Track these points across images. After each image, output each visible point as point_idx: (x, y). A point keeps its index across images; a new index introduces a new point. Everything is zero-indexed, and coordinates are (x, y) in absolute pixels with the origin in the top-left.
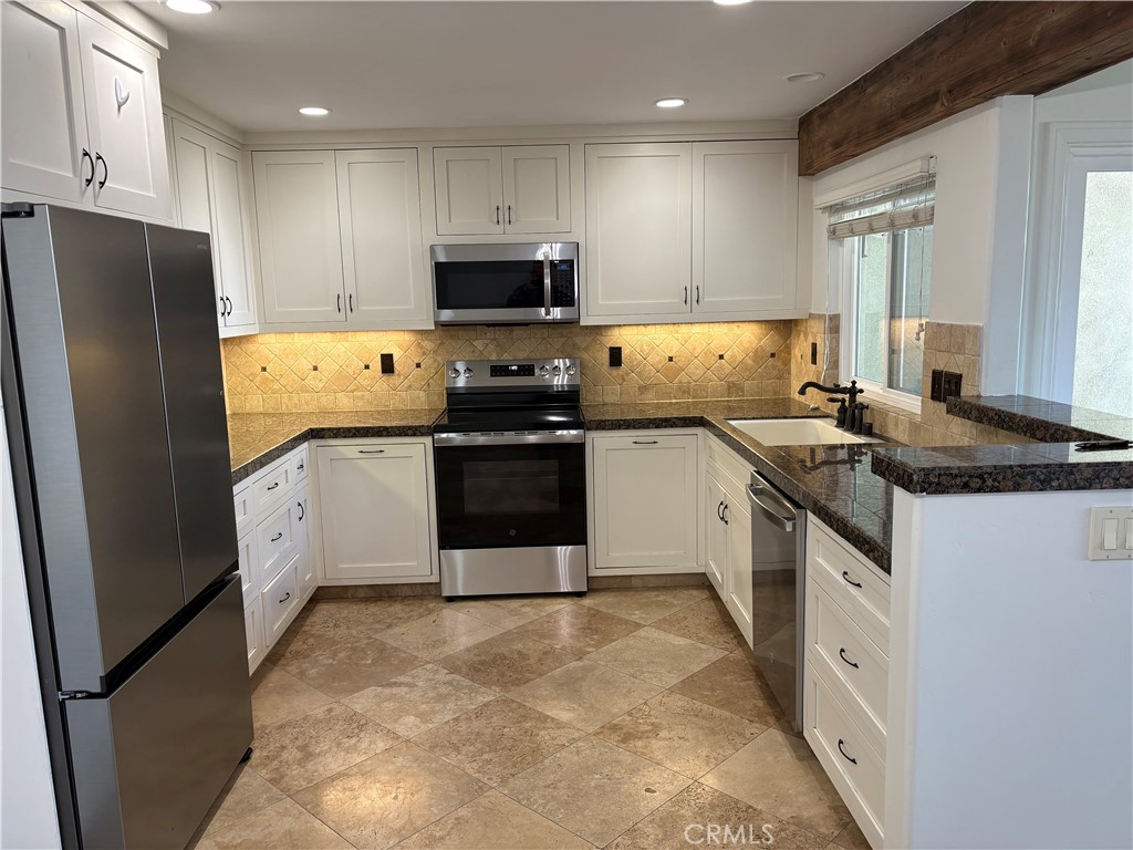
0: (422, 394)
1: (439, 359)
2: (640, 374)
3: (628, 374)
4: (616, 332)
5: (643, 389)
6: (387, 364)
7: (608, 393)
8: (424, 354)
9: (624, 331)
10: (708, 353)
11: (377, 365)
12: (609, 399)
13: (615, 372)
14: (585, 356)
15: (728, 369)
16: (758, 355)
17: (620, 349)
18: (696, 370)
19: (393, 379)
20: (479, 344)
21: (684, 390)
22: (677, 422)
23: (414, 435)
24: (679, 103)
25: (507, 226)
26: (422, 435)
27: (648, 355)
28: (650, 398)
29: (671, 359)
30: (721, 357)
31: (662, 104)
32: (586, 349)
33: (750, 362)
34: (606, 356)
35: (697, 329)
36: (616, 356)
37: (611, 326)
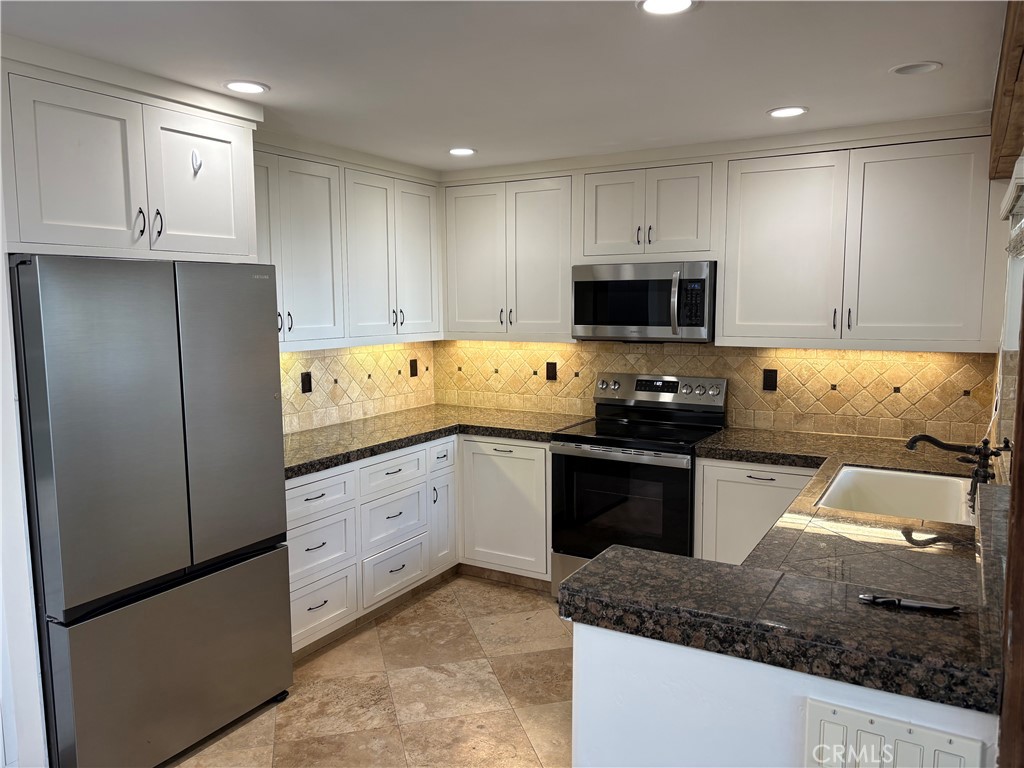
0: (578, 401)
1: (594, 370)
2: (797, 401)
3: (783, 400)
4: (772, 354)
5: (800, 418)
6: (551, 371)
7: (758, 416)
8: (582, 364)
9: (780, 353)
10: (879, 384)
11: (543, 372)
12: (761, 424)
13: (769, 396)
14: (737, 377)
15: (905, 404)
16: (945, 391)
17: (775, 372)
18: (864, 403)
19: (556, 386)
21: (848, 423)
22: (797, 460)
23: (536, 440)
24: (797, 112)
25: (647, 245)
26: (543, 441)
27: (807, 380)
28: (807, 428)
29: (834, 387)
30: (897, 390)
31: (777, 114)
32: (738, 370)
33: (935, 399)
34: (759, 379)
35: (867, 356)
36: (770, 379)
37: (766, 348)
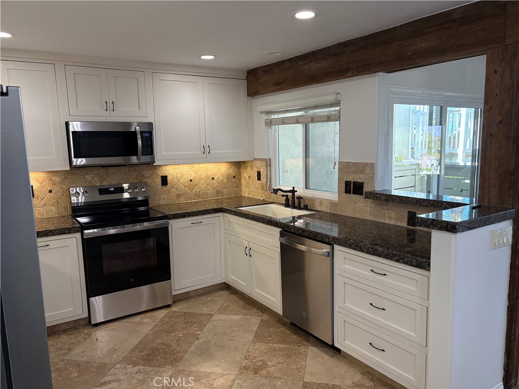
0: (54, 208)
1: (64, 187)
2: (177, 189)
3: (171, 189)
4: (164, 168)
5: (179, 196)
7: (161, 200)
8: (54, 184)
9: (168, 167)
10: (207, 177)
12: (162, 202)
13: (165, 188)
14: (149, 181)
15: (216, 184)
16: (228, 177)
17: (166, 177)
18: (202, 185)
20: (89, 177)
21: (198, 195)
22: (211, 211)
23: (70, 233)
24: (211, 57)
25: (112, 112)
26: (75, 232)
27: (180, 179)
28: (182, 200)
29: (191, 181)
30: (213, 179)
31: (204, 57)
32: (149, 177)
33: (225, 180)
34: (159, 181)
35: (202, 165)
36: (164, 180)
37: (161, 165)
